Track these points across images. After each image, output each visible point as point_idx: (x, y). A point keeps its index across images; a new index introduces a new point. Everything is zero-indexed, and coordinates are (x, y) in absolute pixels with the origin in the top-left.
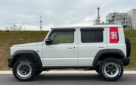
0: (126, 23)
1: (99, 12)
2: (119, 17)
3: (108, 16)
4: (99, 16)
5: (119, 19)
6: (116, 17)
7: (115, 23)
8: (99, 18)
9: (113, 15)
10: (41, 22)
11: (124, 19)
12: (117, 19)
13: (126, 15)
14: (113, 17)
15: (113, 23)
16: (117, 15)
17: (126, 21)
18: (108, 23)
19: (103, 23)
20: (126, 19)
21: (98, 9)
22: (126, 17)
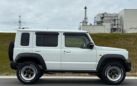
0: (116, 25)
1: (86, 12)
2: (109, 19)
3: (97, 16)
4: (86, 17)
5: (109, 21)
6: (106, 18)
7: (104, 25)
8: (86, 19)
9: (102, 16)
10: (20, 22)
11: (115, 20)
12: (106, 21)
13: (117, 16)
14: (102, 18)
15: (102, 25)
16: (106, 16)
17: (116, 23)
18: (96, 25)
19: (91, 24)
20: (116, 20)
21: (86, 8)
22: (116, 19)
